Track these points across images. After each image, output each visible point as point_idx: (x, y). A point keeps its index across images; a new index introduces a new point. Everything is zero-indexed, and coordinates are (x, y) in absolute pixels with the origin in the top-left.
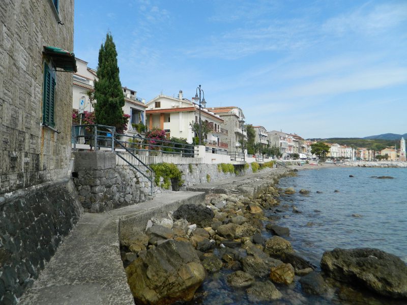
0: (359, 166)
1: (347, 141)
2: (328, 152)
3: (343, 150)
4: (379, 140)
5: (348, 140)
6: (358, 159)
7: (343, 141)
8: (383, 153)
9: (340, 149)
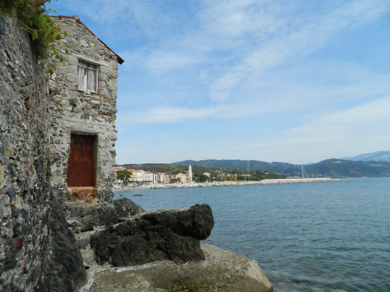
0: (151, 188)
1: (156, 167)
2: (130, 177)
3: (147, 175)
4: (180, 166)
5: (158, 166)
6: (159, 182)
7: (153, 166)
8: (178, 176)
9: (144, 175)
